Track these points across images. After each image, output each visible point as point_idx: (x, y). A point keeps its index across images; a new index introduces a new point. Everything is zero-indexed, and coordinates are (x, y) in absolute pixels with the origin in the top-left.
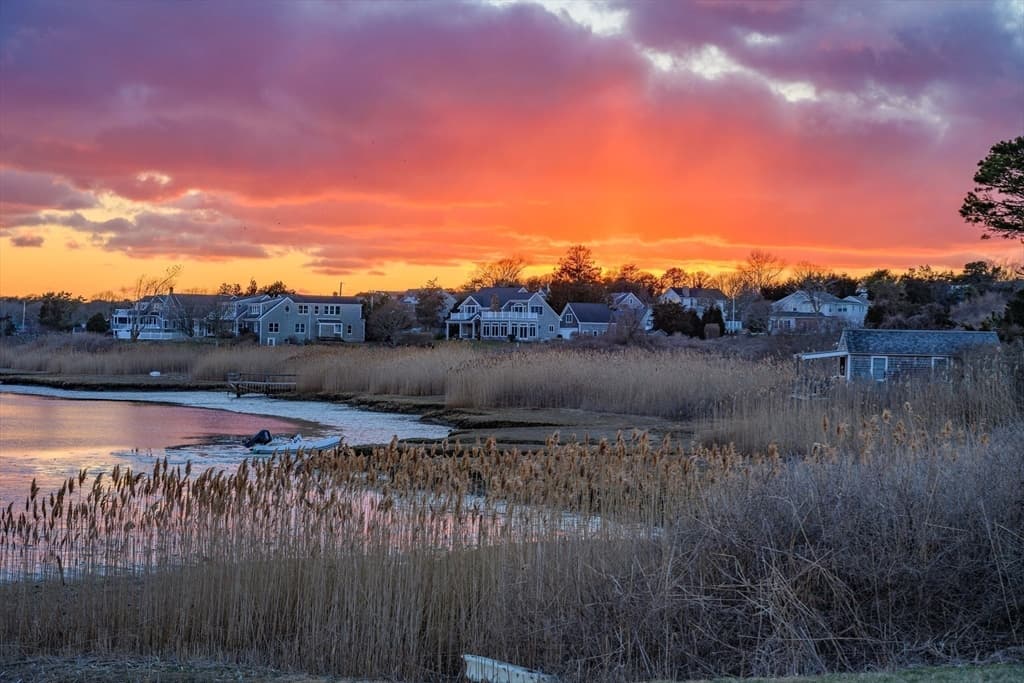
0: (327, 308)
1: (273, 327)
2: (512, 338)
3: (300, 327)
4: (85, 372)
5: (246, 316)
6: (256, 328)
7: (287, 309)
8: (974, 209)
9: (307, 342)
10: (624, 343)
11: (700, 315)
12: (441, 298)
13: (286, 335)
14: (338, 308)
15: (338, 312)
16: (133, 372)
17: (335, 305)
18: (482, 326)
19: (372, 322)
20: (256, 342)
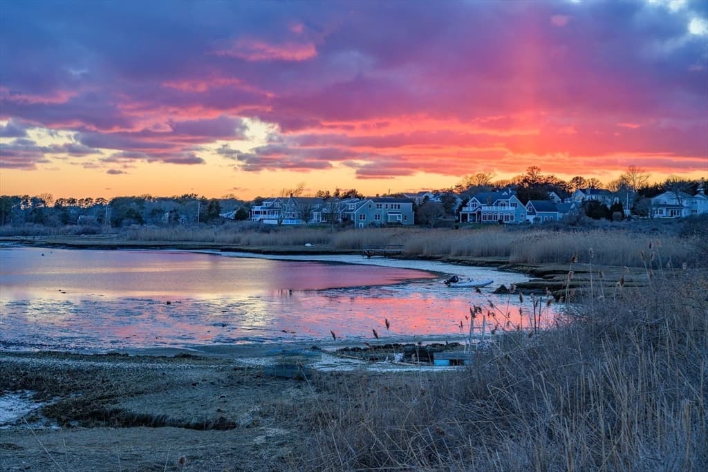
0: (392, 205)
1: (362, 217)
2: (501, 222)
3: (378, 217)
4: (264, 244)
5: (345, 211)
6: (352, 217)
7: (370, 206)
9: (382, 226)
10: (573, 224)
11: (609, 206)
12: (454, 198)
13: (370, 221)
14: (399, 205)
15: (399, 208)
17: (397, 204)
18: (482, 215)
19: (419, 213)
20: (352, 225)
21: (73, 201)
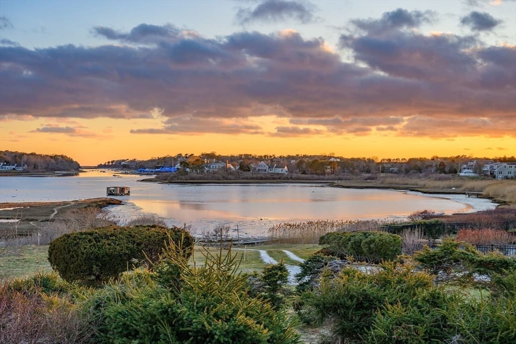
1: (500, 173)
3: (509, 173)
5: (492, 169)
6: (495, 173)
7: (505, 167)
9: (512, 177)
13: (505, 175)
20: (494, 177)
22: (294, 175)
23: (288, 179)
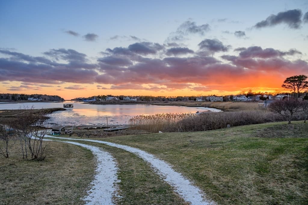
1: (212, 100)
2: (241, 101)
3: (215, 100)
5: (209, 98)
8: (284, 86)
10: (254, 101)
12: (233, 96)
15: (220, 98)
16: (195, 105)
18: (237, 99)
19: (224, 99)
20: (210, 101)
21: (171, 97)
22: (139, 101)
23: (137, 103)
